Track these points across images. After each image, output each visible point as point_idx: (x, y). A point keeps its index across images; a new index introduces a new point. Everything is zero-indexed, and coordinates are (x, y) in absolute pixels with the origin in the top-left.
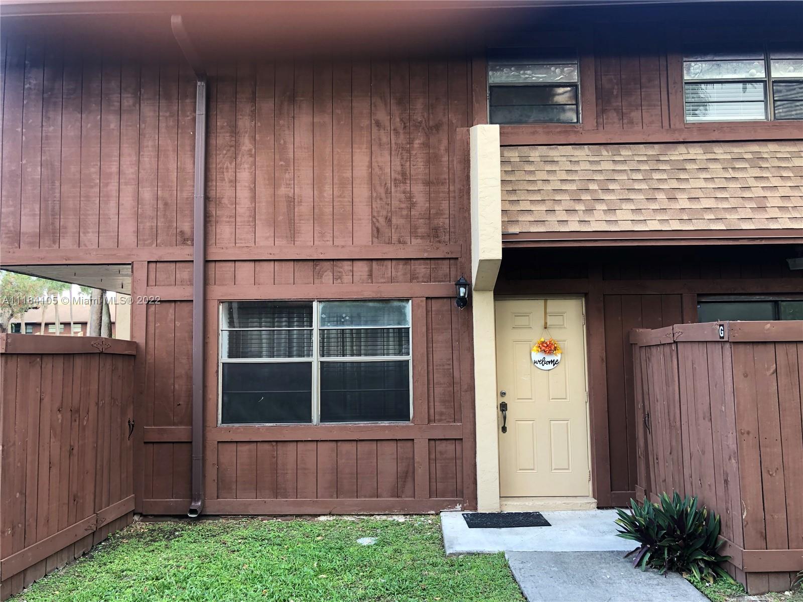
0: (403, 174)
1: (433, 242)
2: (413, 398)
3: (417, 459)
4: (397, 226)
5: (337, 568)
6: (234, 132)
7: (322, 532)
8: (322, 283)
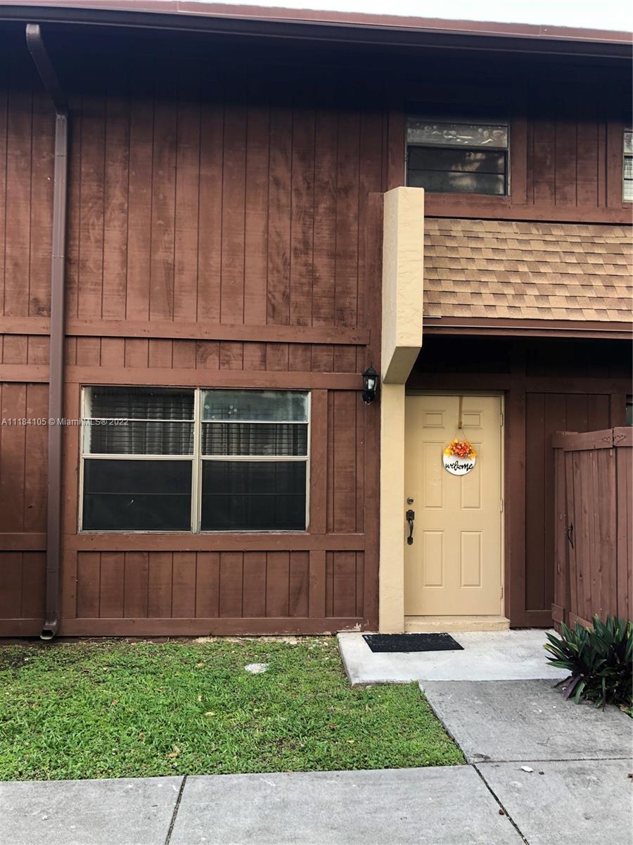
0: (305, 243)
1: (338, 326)
2: (310, 504)
3: (312, 572)
4: (297, 304)
5: (226, 703)
6: (103, 180)
7: (203, 657)
8: (205, 368)
